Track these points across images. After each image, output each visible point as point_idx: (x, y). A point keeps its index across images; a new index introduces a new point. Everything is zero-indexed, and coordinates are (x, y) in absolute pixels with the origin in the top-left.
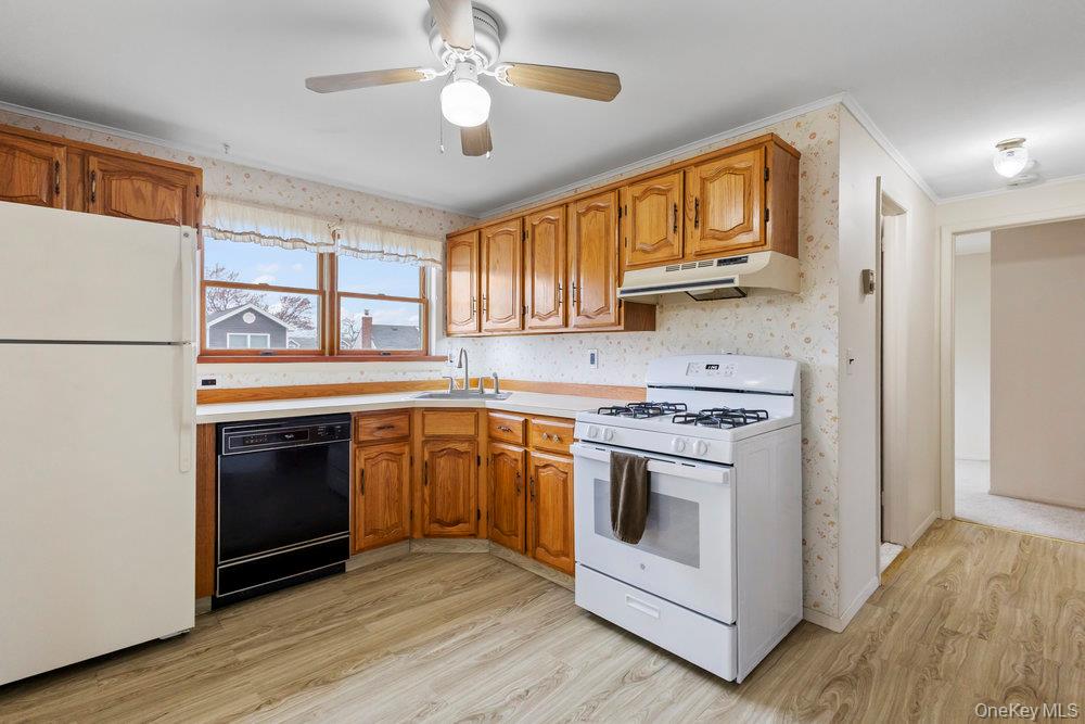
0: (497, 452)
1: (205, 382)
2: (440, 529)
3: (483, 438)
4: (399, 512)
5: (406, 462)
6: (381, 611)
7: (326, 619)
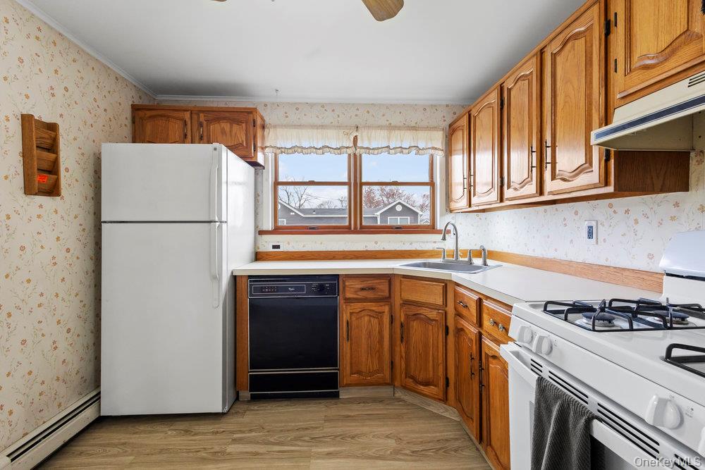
0: (460, 327)
1: (274, 247)
2: (413, 385)
3: (450, 309)
4: (380, 359)
5: (386, 320)
6: (332, 449)
7: (297, 439)
